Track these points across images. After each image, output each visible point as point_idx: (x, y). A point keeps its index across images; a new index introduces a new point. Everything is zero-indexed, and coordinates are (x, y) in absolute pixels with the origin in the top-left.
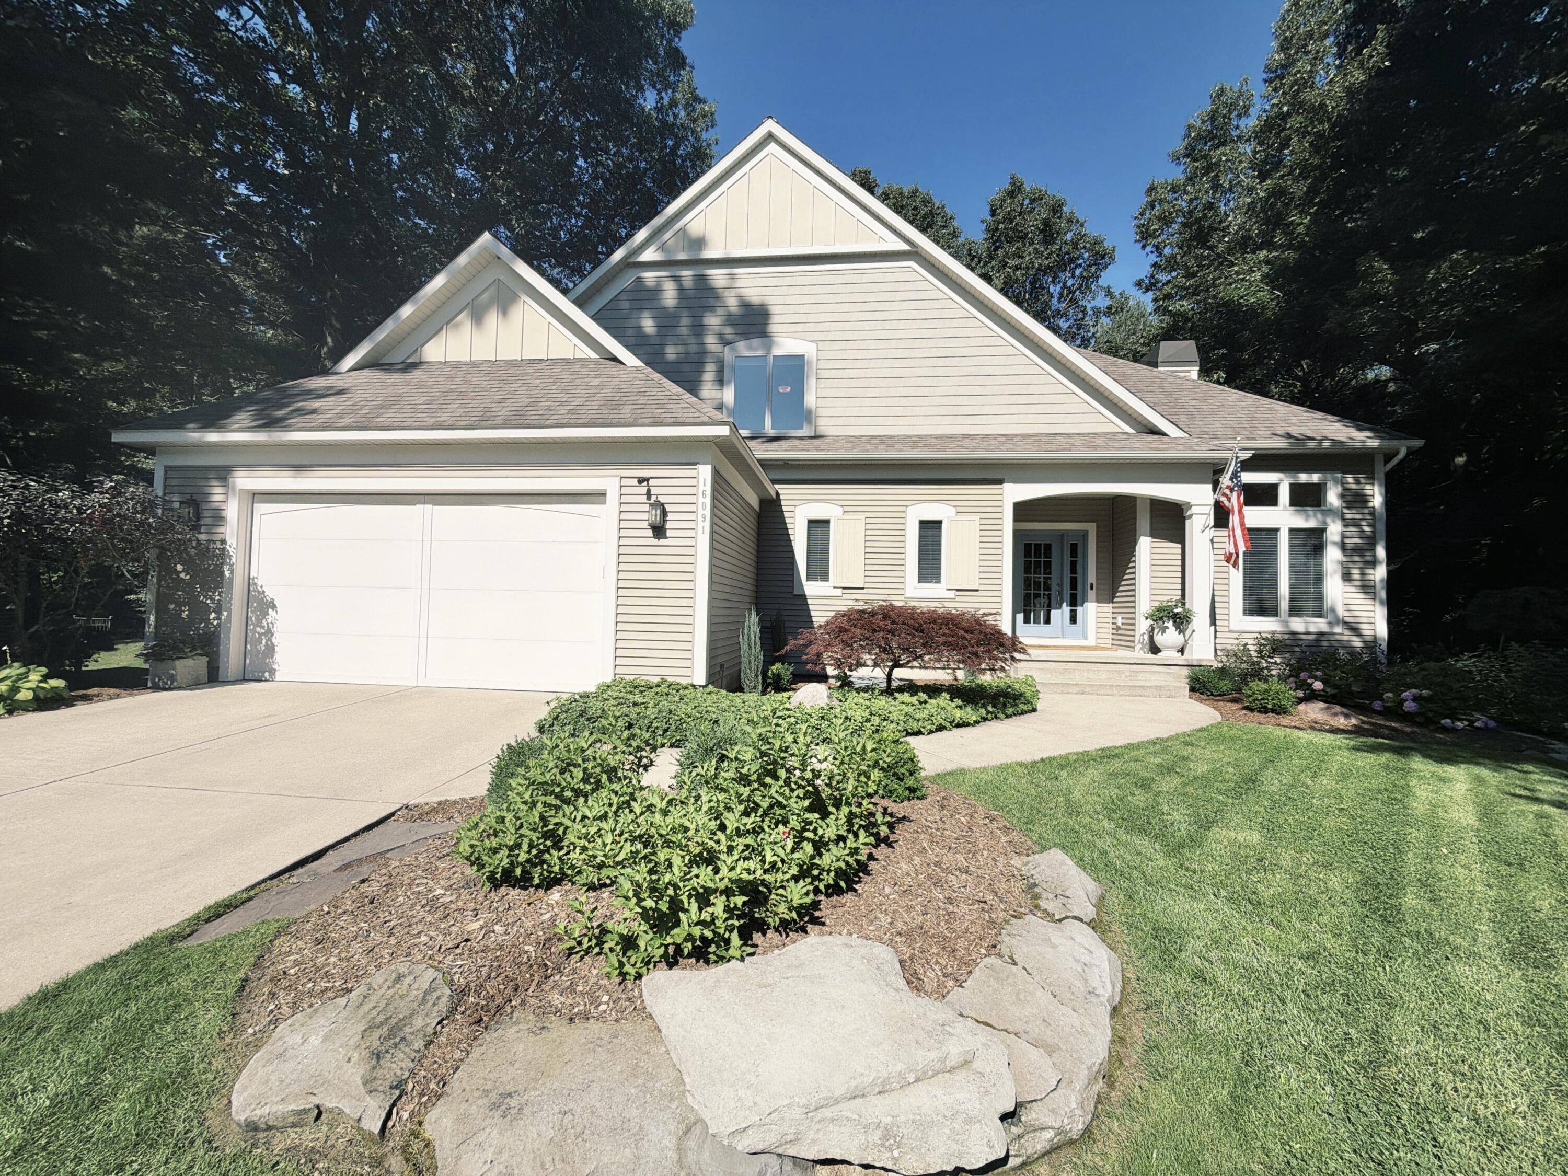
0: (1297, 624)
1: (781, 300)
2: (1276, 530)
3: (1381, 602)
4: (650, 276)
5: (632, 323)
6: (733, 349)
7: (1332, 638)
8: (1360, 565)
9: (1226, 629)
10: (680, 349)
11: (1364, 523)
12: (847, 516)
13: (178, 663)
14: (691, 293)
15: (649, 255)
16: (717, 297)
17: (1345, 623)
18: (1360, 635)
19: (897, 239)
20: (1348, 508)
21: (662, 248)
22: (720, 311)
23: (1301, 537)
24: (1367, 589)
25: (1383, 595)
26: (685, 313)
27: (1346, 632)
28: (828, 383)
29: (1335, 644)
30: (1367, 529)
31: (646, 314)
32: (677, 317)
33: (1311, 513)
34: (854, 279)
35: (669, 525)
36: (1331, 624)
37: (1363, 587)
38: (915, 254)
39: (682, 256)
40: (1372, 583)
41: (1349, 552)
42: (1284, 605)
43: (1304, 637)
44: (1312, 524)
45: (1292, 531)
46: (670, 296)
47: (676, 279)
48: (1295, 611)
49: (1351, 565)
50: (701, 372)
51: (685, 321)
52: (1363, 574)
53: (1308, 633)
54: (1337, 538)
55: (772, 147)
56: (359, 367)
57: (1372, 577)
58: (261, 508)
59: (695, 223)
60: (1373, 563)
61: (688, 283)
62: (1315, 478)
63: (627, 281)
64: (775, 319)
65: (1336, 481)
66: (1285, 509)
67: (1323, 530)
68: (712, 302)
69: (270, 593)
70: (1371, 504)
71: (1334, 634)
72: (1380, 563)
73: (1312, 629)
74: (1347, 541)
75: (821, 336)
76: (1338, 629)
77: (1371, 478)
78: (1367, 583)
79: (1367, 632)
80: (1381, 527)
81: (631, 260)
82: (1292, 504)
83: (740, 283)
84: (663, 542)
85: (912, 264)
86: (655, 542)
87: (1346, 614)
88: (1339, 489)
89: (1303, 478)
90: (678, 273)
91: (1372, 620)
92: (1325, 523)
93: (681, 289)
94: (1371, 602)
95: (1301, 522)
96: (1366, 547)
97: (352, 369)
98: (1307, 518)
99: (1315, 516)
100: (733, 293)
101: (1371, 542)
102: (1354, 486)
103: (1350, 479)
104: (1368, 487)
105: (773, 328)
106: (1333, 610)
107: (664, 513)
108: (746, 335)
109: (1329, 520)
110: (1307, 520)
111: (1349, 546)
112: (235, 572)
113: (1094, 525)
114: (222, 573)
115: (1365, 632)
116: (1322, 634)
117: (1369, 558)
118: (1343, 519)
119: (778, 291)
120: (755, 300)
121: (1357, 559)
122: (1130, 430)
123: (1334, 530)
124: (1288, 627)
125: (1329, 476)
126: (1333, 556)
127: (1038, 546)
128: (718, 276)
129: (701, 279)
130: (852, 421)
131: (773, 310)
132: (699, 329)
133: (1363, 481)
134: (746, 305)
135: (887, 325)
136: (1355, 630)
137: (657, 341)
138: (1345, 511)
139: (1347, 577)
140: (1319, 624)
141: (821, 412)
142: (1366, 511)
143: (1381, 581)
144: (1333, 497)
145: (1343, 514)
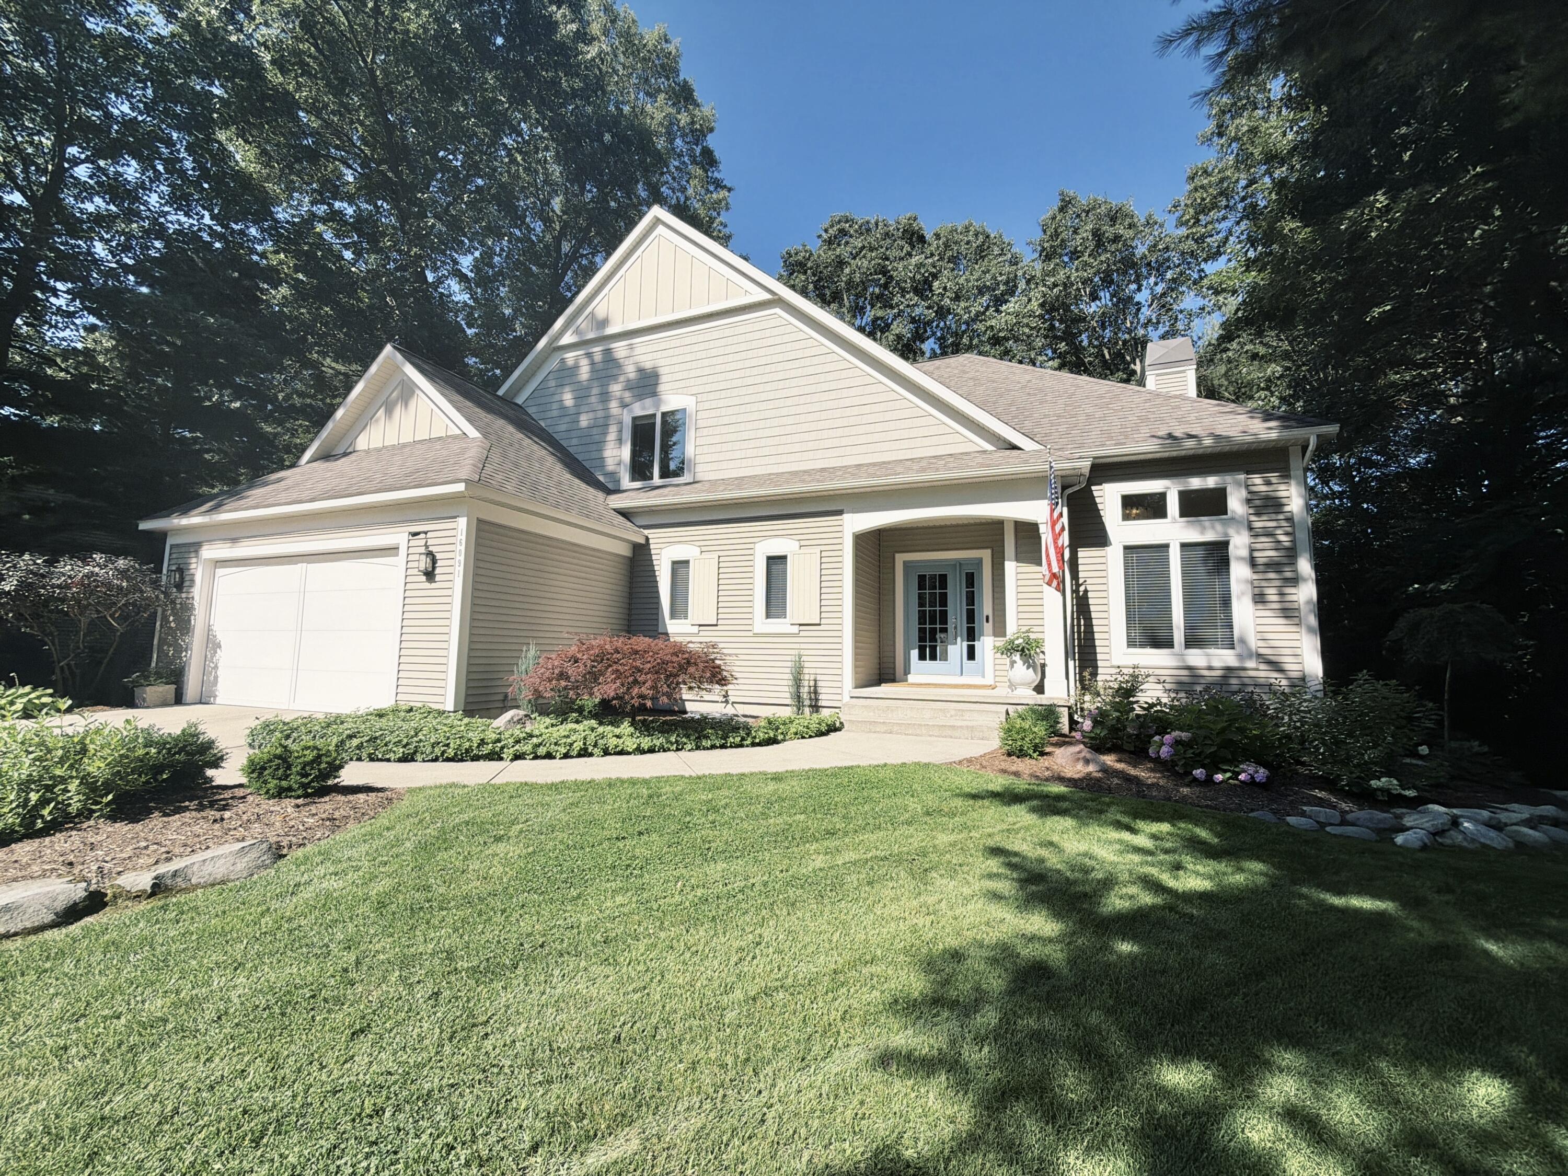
0: (1197, 658)
1: (668, 361)
2: (1167, 546)
3: (1310, 630)
4: (570, 356)
5: (557, 398)
6: (631, 411)
7: (1242, 674)
8: (1278, 583)
9: (1107, 664)
10: (591, 415)
11: (1279, 531)
12: (704, 555)
13: (148, 689)
14: (601, 366)
15: (567, 339)
16: (619, 366)
17: (1259, 655)
18: (1282, 671)
19: (759, 290)
20: (1257, 514)
21: (577, 332)
22: (622, 378)
23: (1200, 553)
24: (1288, 613)
25: (1313, 621)
26: (595, 384)
27: (1262, 666)
28: (705, 432)
29: (1247, 681)
30: (1283, 538)
31: (567, 389)
32: (589, 388)
33: (1207, 524)
34: (728, 332)
35: (437, 571)
36: (1240, 657)
37: (1284, 610)
38: (778, 301)
39: (591, 336)
40: (1296, 605)
41: (1261, 568)
42: (1179, 636)
43: (1205, 673)
44: (1210, 536)
45: (1184, 546)
46: (584, 372)
47: (589, 355)
48: (1192, 642)
49: (1264, 584)
50: (605, 434)
51: (595, 391)
52: (1282, 594)
53: (1210, 668)
54: (1245, 553)
55: (661, 229)
56: (312, 460)
57: (1294, 598)
58: (220, 572)
59: (600, 307)
60: (1295, 581)
61: (598, 358)
62: (1211, 482)
63: (553, 364)
64: (663, 379)
65: (1238, 484)
66: (1174, 521)
67: (1225, 544)
68: (615, 371)
69: (220, 637)
70: (1287, 509)
71: (1244, 669)
72: (1305, 580)
73: (1216, 663)
74: (1256, 554)
75: (701, 389)
76: (1251, 664)
77: (1286, 475)
78: (1287, 605)
79: (1292, 667)
80: (1303, 537)
81: (554, 345)
82: (1183, 514)
83: (637, 351)
84: (433, 585)
85: (778, 310)
86: (428, 585)
87: (1261, 644)
88: (1244, 493)
89: (1196, 483)
90: (591, 350)
91: (1298, 651)
92: (1226, 535)
93: (592, 364)
94: (1294, 629)
95: (1194, 535)
96: (1285, 560)
97: (308, 462)
98: (1203, 530)
99: (1213, 528)
100: (631, 360)
101: (1291, 554)
102: (1264, 488)
103: (1257, 479)
104: (1282, 487)
105: (661, 388)
106: (1243, 641)
107: (434, 561)
108: (640, 397)
109: (1231, 531)
110: (1202, 533)
111: (1260, 561)
112: (198, 621)
113: (989, 551)
114: (190, 621)
115: (1287, 667)
116: (1229, 669)
117: (1289, 575)
118: (1251, 529)
119: (665, 353)
120: (648, 365)
121: (1272, 575)
122: (990, 447)
123: (1239, 543)
124: (1184, 661)
125: (1228, 478)
126: (1239, 572)
127: (933, 577)
128: (620, 349)
129: (608, 352)
130: (724, 465)
131: (661, 371)
132: (605, 397)
133: (1274, 480)
134: (641, 370)
135: (755, 371)
136: (1275, 666)
137: (572, 411)
138: (1253, 518)
139: (1259, 599)
140: (1223, 658)
141: (699, 459)
142: (1281, 517)
143: (1309, 602)
144: (1236, 503)
145: (1250, 522)
